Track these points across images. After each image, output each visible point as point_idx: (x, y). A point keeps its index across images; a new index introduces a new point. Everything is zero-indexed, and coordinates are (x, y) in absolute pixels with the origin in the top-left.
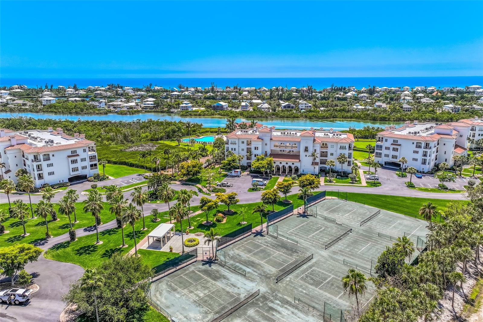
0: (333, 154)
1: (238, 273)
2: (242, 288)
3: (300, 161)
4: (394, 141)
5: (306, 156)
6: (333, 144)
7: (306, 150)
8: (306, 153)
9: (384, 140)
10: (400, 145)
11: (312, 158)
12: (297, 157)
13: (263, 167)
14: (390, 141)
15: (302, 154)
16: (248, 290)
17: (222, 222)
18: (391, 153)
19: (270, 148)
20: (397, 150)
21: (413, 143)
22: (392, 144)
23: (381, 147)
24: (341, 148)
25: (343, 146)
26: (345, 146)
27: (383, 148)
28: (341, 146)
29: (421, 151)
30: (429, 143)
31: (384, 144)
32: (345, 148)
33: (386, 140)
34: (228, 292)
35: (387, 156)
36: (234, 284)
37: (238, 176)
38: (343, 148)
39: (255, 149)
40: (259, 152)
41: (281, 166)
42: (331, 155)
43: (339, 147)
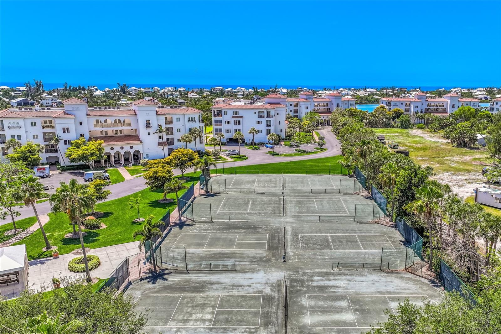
0: (180, 129)
1: (219, 271)
2: (253, 283)
3: (141, 142)
4: (234, 113)
5: (149, 134)
6: (178, 116)
7: (148, 125)
8: (149, 130)
9: (223, 113)
10: (241, 117)
11: (157, 136)
12: (135, 137)
13: (92, 154)
14: (230, 113)
15: (143, 132)
16: (265, 282)
17: (101, 228)
18: (233, 127)
19: (88, 129)
20: (239, 123)
21: (255, 113)
22: (233, 117)
23: (220, 121)
24: (189, 120)
25: (192, 118)
26: (194, 118)
27: (223, 122)
28: (189, 118)
29: (264, 120)
30: (270, 112)
31: (224, 118)
32: (195, 120)
33: (225, 113)
34: (242, 296)
35: (228, 131)
36: (236, 284)
37: (47, 177)
38: (192, 120)
39: (64, 132)
40: (72, 136)
41: (112, 153)
42: (178, 132)
43: (187, 119)
